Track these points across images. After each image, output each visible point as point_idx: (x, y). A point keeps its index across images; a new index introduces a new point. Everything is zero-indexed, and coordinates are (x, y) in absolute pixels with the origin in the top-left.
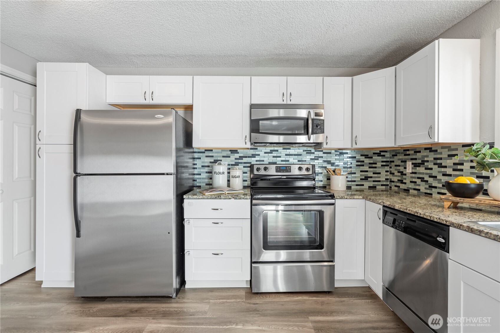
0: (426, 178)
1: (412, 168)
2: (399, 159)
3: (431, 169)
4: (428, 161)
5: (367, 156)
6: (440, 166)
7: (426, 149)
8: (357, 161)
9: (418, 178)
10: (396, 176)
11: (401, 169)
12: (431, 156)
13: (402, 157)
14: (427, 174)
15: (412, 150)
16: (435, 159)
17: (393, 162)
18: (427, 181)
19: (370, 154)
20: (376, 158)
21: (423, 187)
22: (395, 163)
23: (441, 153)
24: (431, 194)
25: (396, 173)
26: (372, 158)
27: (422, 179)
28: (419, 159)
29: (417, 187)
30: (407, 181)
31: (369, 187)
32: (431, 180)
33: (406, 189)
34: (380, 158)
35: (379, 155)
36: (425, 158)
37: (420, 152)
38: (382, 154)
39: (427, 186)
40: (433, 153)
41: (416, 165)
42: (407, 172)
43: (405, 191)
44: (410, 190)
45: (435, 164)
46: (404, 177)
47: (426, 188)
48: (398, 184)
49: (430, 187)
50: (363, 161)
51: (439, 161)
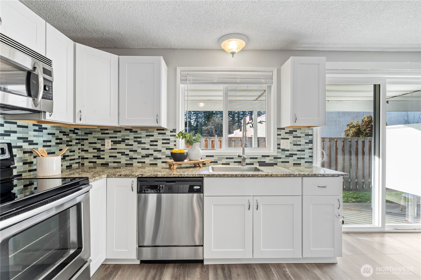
0: (127, 152)
1: (111, 144)
2: (94, 137)
3: (132, 145)
4: (128, 139)
5: (65, 134)
6: (140, 143)
7: (126, 130)
8: (57, 139)
9: (118, 153)
10: (91, 153)
11: (98, 146)
12: (132, 136)
13: (99, 135)
14: (127, 149)
15: (111, 130)
16: (135, 138)
17: (87, 139)
18: (128, 155)
19: (67, 131)
20: (71, 135)
21: (124, 160)
22: (90, 141)
23: (141, 134)
24: (132, 164)
25: (91, 150)
26: (68, 135)
27: (123, 154)
28: (119, 137)
29: (117, 160)
30: (106, 156)
31: (67, 167)
32: (131, 154)
33: (105, 163)
34: (74, 136)
35: (73, 132)
36: (126, 137)
37: (120, 132)
38: (76, 131)
39: (128, 159)
40: (133, 133)
41: (115, 142)
42: (106, 148)
43: (102, 165)
44: (109, 164)
45: (135, 141)
46: (102, 153)
47: (126, 160)
48: (93, 160)
49: (130, 158)
50: (61, 139)
51: (139, 139)
